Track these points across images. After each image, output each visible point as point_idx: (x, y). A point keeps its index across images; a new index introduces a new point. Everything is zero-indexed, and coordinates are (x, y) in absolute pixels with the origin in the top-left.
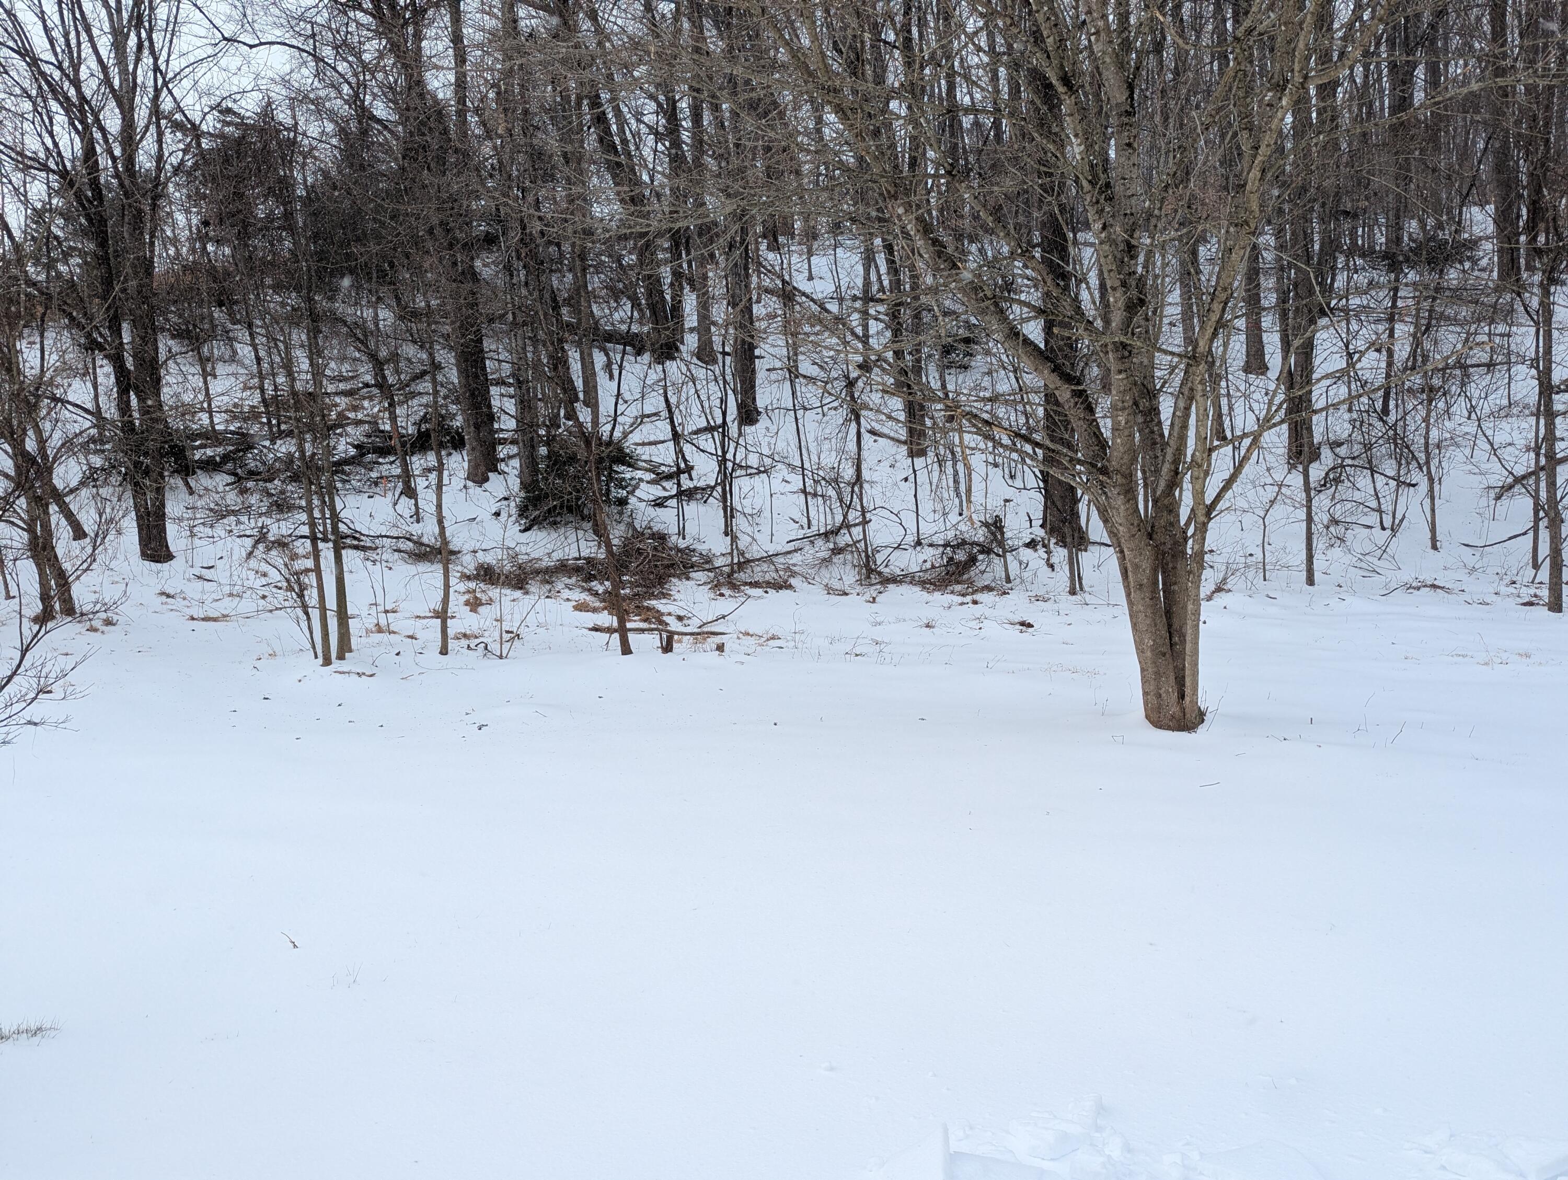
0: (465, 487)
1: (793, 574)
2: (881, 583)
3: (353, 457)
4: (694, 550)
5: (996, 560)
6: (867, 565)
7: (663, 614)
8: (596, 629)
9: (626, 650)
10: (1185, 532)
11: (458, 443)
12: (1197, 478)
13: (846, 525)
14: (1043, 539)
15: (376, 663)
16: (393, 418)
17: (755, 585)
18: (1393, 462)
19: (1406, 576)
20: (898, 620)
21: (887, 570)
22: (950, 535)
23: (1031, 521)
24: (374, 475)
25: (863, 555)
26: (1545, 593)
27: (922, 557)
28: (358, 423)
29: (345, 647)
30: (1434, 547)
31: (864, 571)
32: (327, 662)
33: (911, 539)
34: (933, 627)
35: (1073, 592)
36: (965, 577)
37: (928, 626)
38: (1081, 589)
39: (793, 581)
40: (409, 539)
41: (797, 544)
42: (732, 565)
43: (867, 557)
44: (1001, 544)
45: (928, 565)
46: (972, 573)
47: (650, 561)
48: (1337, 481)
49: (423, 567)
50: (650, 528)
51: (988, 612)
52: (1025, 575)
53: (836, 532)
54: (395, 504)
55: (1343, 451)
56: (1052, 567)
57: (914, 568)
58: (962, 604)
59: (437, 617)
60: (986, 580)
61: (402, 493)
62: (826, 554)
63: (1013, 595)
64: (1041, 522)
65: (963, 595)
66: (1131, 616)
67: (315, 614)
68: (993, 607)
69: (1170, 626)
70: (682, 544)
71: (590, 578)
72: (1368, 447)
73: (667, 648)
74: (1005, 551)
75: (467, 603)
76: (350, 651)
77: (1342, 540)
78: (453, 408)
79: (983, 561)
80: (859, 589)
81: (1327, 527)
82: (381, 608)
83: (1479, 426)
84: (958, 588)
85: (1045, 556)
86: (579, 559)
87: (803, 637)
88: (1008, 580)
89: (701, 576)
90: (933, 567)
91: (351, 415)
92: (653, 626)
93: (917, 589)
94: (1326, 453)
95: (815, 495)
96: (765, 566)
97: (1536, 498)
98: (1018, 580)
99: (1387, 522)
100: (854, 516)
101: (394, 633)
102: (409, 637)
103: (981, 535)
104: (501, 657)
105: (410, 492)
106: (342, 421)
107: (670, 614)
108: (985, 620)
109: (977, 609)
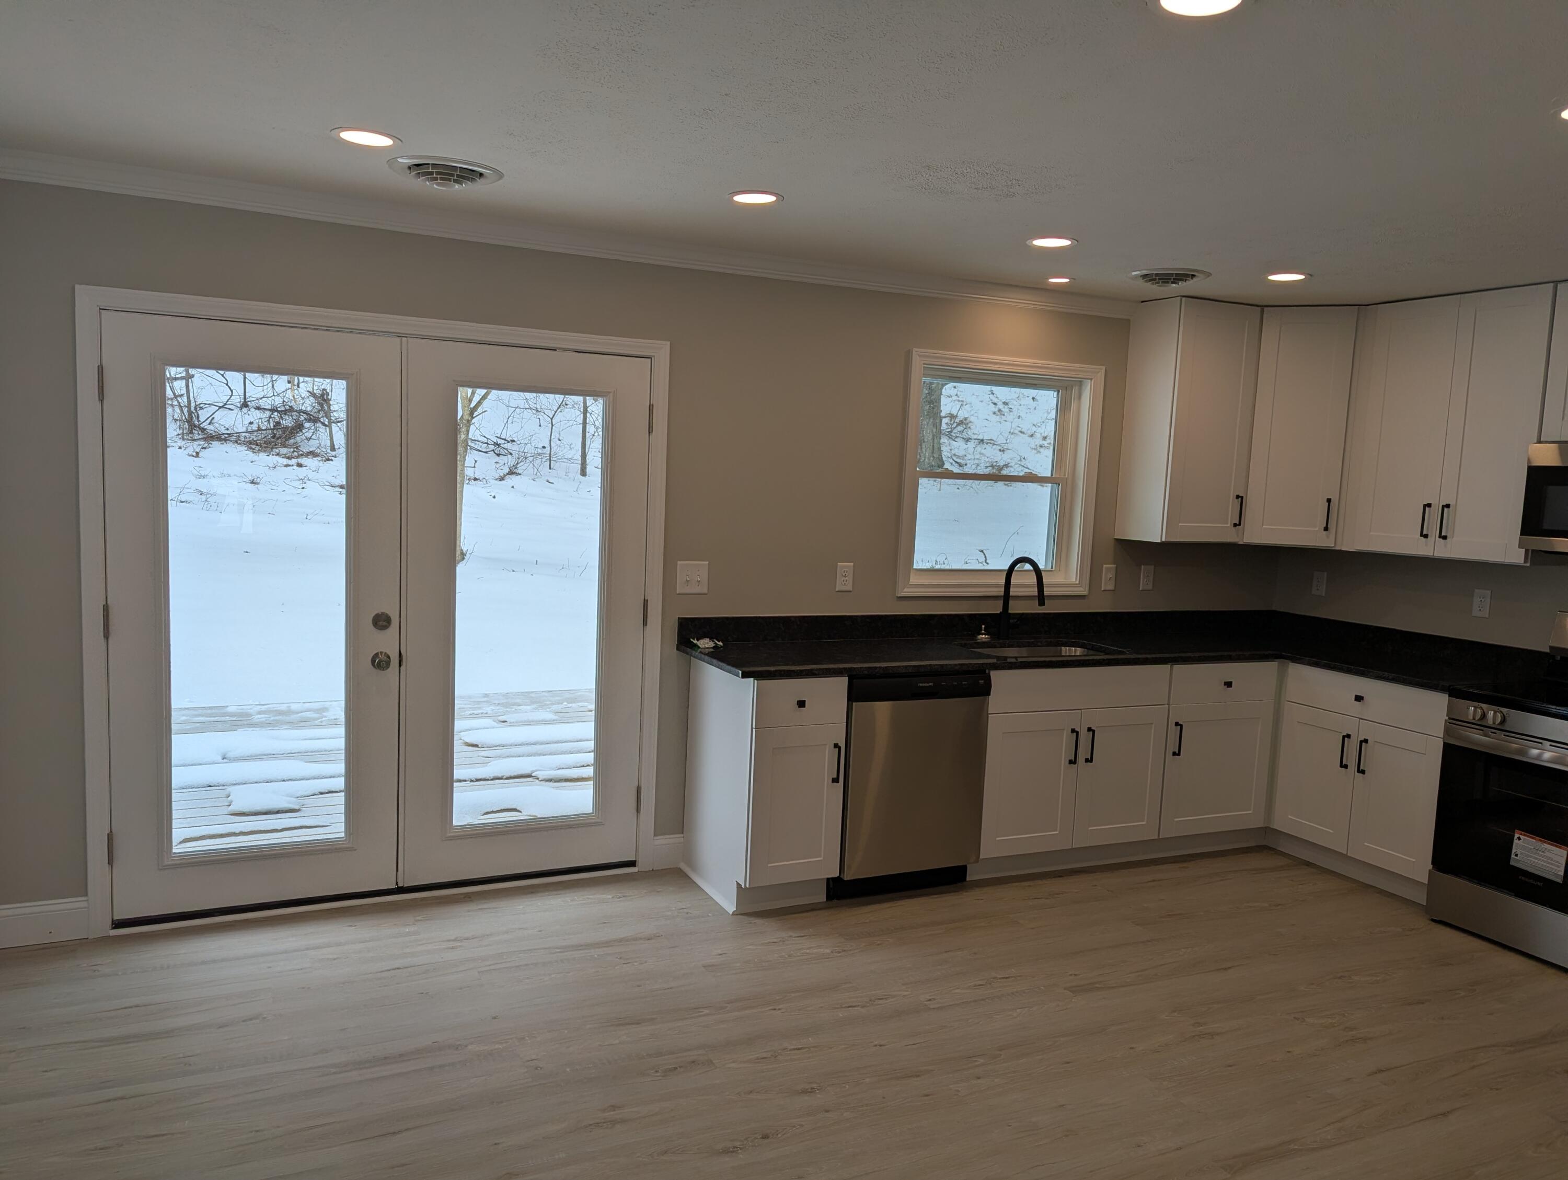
2: (205, 439)
5: (322, 429)
6: (190, 421)
20: (223, 475)
21: (211, 427)
22: (278, 401)
25: (185, 410)
27: (248, 419)
31: (186, 425)
33: (237, 400)
34: (258, 484)
36: (292, 441)
37: (252, 482)
43: (190, 413)
44: (328, 414)
45: (255, 427)
46: (298, 439)
51: (311, 475)
57: (240, 428)
58: (287, 466)
60: (312, 446)
63: (336, 462)
65: (289, 458)
68: (317, 471)
74: (330, 422)
79: (309, 428)
80: (181, 443)
84: (284, 451)
88: (333, 448)
90: (259, 429)
93: (244, 448)
98: (343, 449)
100: (177, 371)
108: (308, 482)
109: (302, 472)
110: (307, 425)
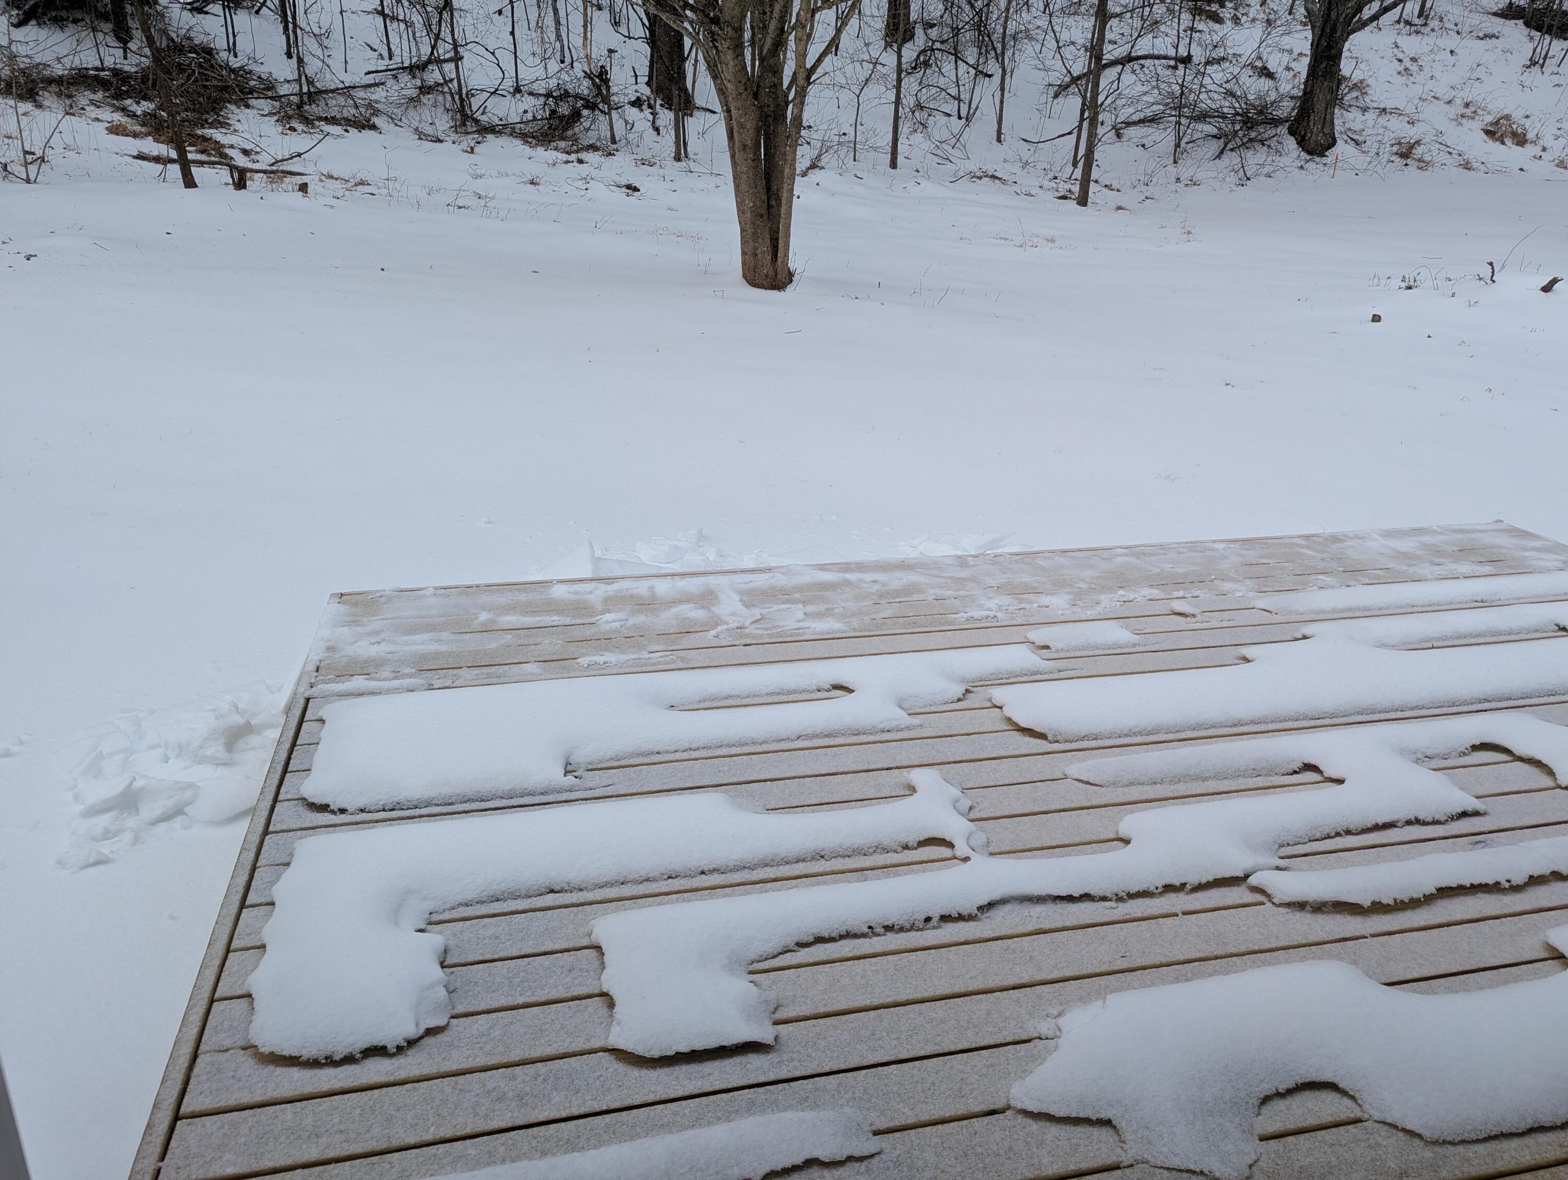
1: (376, 113)
2: (479, 132)
4: (250, 72)
5: (602, 118)
6: (462, 110)
7: (223, 146)
8: (141, 157)
9: (190, 183)
10: (786, 96)
12: (801, 39)
13: (434, 60)
14: (649, 98)
17: (332, 121)
18: (975, 50)
19: (972, 166)
20: (500, 174)
21: (484, 118)
22: (553, 83)
23: (636, 76)
25: (457, 97)
26: (1076, 189)
27: (522, 107)
30: (999, 140)
31: (458, 116)
33: (509, 84)
34: (538, 184)
35: (678, 158)
36: (570, 133)
37: (532, 183)
38: (686, 157)
39: (377, 121)
41: (378, 78)
42: (300, 94)
43: (462, 100)
44: (606, 100)
45: (529, 116)
46: (576, 130)
47: (196, 80)
48: (926, 64)
50: (190, 39)
51: (594, 173)
52: (631, 137)
53: (423, 67)
55: (934, 33)
56: (657, 130)
57: (514, 118)
58: (567, 162)
60: (590, 138)
62: (414, 93)
63: (619, 157)
64: (646, 79)
65: (568, 153)
68: (599, 168)
69: (768, 188)
70: (235, 63)
71: (119, 96)
72: (956, 31)
73: (240, 186)
74: (610, 109)
77: (924, 126)
79: (587, 117)
80: (454, 137)
81: (913, 112)
83: (1050, 22)
84: (562, 144)
85: (651, 117)
86: (103, 69)
87: (397, 185)
88: (614, 141)
89: (265, 105)
90: (535, 119)
92: (213, 159)
93: (518, 142)
94: (919, 32)
95: (394, 18)
96: (341, 100)
97: (1084, 98)
98: (624, 141)
99: (964, 114)
100: (443, 49)
103: (585, 87)
104: (28, 181)
107: (232, 147)
108: (592, 182)
109: (583, 169)
110: (585, 112)
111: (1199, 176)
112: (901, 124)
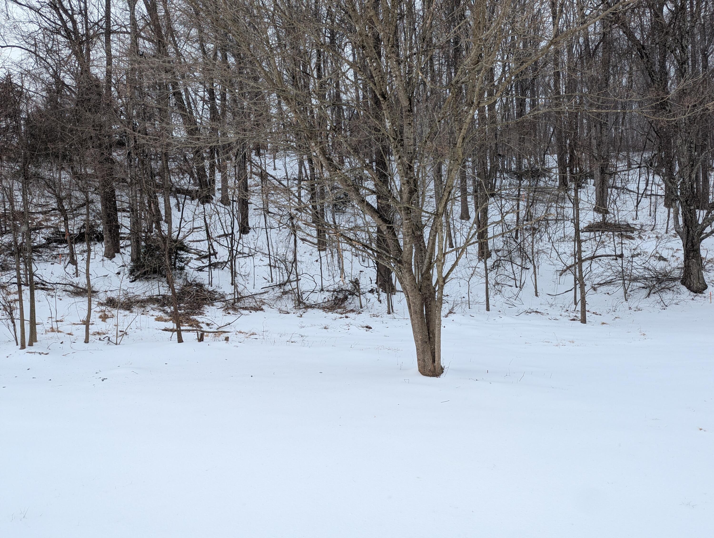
0: (103, 260)
1: (264, 304)
2: (305, 308)
3: (44, 244)
4: (216, 292)
5: (356, 298)
6: (298, 300)
7: (199, 323)
8: (166, 330)
9: (180, 340)
10: (434, 289)
11: (100, 238)
12: (439, 266)
13: (289, 281)
14: (376, 289)
15: (50, 347)
16: (66, 226)
17: (245, 309)
18: (520, 259)
19: (526, 307)
20: (312, 325)
21: (308, 302)
22: (336, 286)
23: (371, 281)
24: (55, 253)
25: (297, 295)
26: (579, 315)
27: (323, 296)
28: (48, 227)
29: (33, 339)
30: (537, 295)
31: (297, 302)
32: (23, 347)
33: (318, 288)
34: (328, 329)
35: (389, 313)
36: (343, 305)
37: (325, 328)
38: (393, 311)
39: (263, 307)
40: (71, 285)
41: (266, 290)
42: (234, 299)
43: (299, 296)
44: (358, 291)
45: (326, 300)
46: (346, 304)
47: (194, 297)
48: (498, 266)
49: (78, 299)
50: (195, 281)
51: (352, 322)
52: (369, 305)
53: (284, 284)
54: (65, 268)
55: (500, 254)
56: (380, 301)
57: (320, 301)
58: (341, 318)
59: (84, 324)
60: (351, 307)
61: (69, 262)
62: (279, 294)
63: (363, 314)
64: (375, 281)
65: (341, 314)
66: (412, 325)
67: (18, 323)
68: (354, 319)
69: (428, 330)
70: (210, 289)
71: (163, 305)
72: (510, 252)
73: (201, 339)
74: (360, 294)
75: (100, 317)
76: (36, 341)
77: (500, 292)
78: (98, 222)
79: (350, 298)
80: (294, 311)
81: (494, 286)
82: (54, 320)
83: (553, 245)
84: (339, 310)
85: (377, 296)
86: (159, 295)
87: (267, 333)
88: (361, 307)
89: (219, 304)
90: (328, 301)
91: (45, 224)
92: (194, 328)
93: (321, 311)
94: (493, 254)
95: (275, 267)
96: (250, 300)
97: (575, 275)
98: (366, 307)
99: (518, 285)
100: (292, 277)
101: (61, 332)
102: (68, 334)
103: (349, 287)
104: (116, 344)
105: (73, 262)
106: (39, 227)
107: (203, 323)
108: (351, 326)
109: (347, 321)
110: (349, 297)
111: (640, 306)
112: (489, 292)
